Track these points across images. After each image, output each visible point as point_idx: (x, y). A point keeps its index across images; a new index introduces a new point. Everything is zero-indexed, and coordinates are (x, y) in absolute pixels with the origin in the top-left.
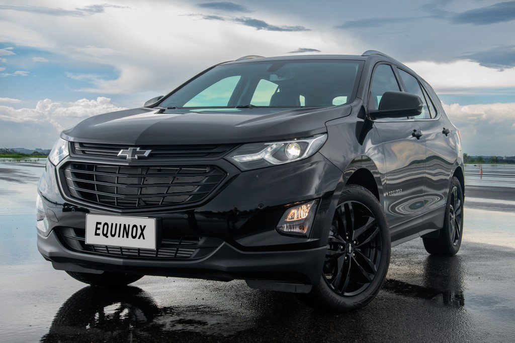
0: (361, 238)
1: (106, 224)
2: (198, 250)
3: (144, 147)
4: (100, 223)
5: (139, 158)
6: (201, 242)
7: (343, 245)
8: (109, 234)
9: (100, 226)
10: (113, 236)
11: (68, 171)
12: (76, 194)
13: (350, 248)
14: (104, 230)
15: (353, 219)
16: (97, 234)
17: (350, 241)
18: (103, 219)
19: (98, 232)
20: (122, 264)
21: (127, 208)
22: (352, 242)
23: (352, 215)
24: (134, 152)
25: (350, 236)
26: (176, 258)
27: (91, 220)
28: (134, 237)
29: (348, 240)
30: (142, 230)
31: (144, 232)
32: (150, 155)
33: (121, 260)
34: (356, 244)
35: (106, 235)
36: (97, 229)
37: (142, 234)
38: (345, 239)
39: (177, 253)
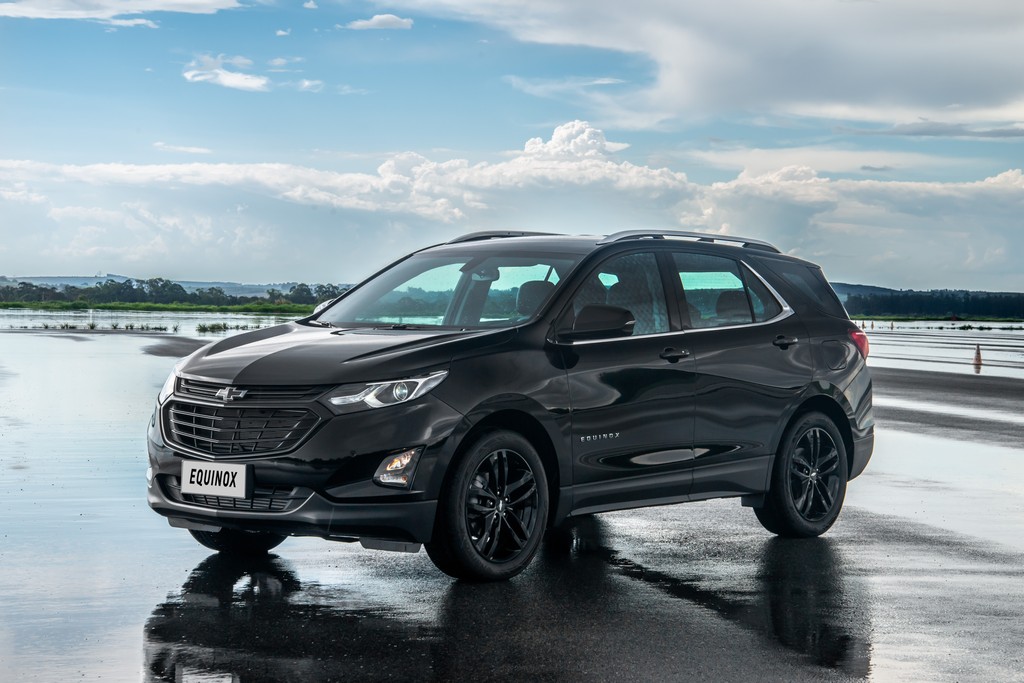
0: (514, 495)
1: (200, 471)
2: (291, 501)
3: (240, 387)
4: (195, 470)
5: (235, 399)
6: (293, 493)
7: (492, 500)
8: (203, 482)
9: (195, 473)
10: (206, 484)
11: (172, 411)
12: (176, 438)
13: (501, 505)
14: (199, 477)
15: (506, 469)
16: (192, 482)
17: (501, 497)
18: (198, 465)
19: (193, 479)
20: (215, 515)
21: (221, 453)
22: (503, 499)
23: (506, 464)
24: (230, 393)
25: (502, 492)
26: (270, 510)
27: (187, 467)
28: (226, 485)
29: (500, 495)
30: (234, 477)
31: (235, 479)
32: (247, 397)
33: (215, 511)
34: (507, 502)
35: (199, 483)
36: (192, 476)
37: (233, 481)
38: (496, 494)
39: (271, 504)
